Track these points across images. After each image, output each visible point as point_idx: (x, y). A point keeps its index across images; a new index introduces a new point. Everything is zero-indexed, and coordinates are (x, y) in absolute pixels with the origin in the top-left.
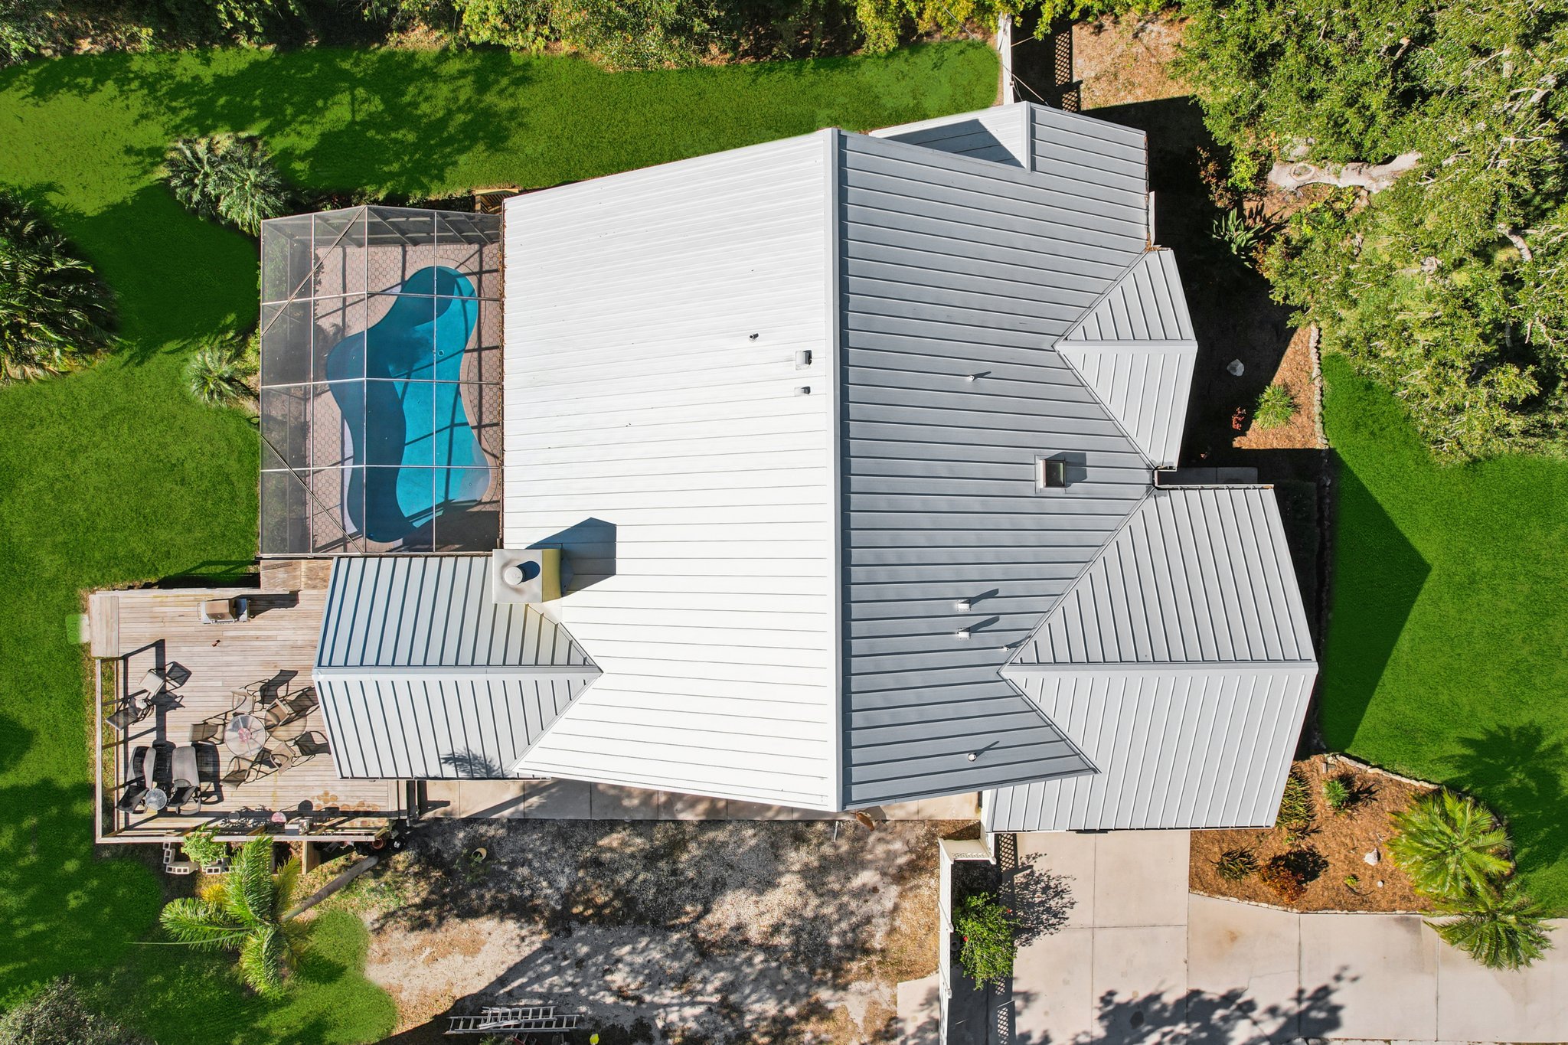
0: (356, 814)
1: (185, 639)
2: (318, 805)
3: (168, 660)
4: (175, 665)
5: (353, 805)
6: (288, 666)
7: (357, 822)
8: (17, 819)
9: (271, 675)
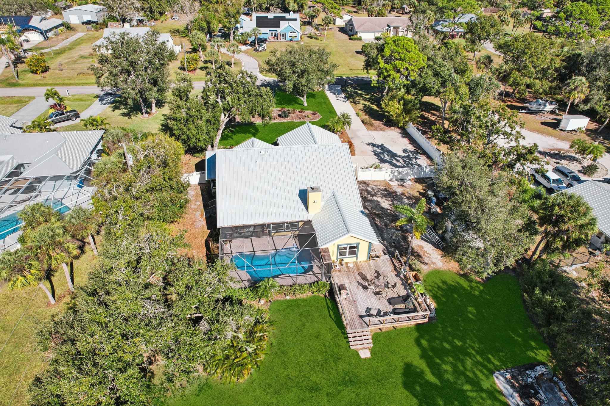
0: (394, 265)
1: (357, 311)
2: (395, 273)
3: (365, 314)
4: (366, 312)
5: (392, 266)
6: (357, 284)
7: (396, 264)
8: (439, 365)
9: (360, 287)
